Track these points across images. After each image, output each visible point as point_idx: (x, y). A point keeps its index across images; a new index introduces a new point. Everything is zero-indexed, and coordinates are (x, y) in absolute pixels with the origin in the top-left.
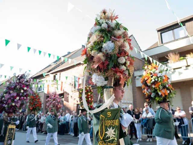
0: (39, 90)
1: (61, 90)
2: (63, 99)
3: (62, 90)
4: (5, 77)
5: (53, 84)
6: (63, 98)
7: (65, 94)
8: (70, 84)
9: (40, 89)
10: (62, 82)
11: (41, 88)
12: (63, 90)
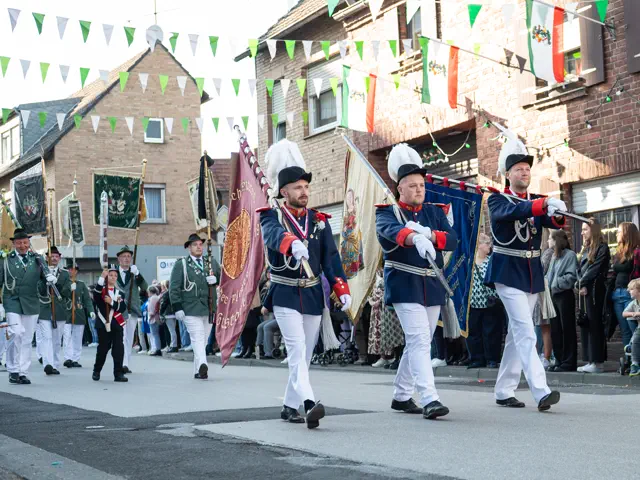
0: (320, 122)
1: (453, 103)
2: (474, 162)
3: (461, 100)
4: (130, 35)
5: (398, 68)
6: (472, 153)
7: (481, 128)
8: (509, 59)
9: (325, 115)
10: (455, 49)
11: (334, 107)
12: (469, 102)
